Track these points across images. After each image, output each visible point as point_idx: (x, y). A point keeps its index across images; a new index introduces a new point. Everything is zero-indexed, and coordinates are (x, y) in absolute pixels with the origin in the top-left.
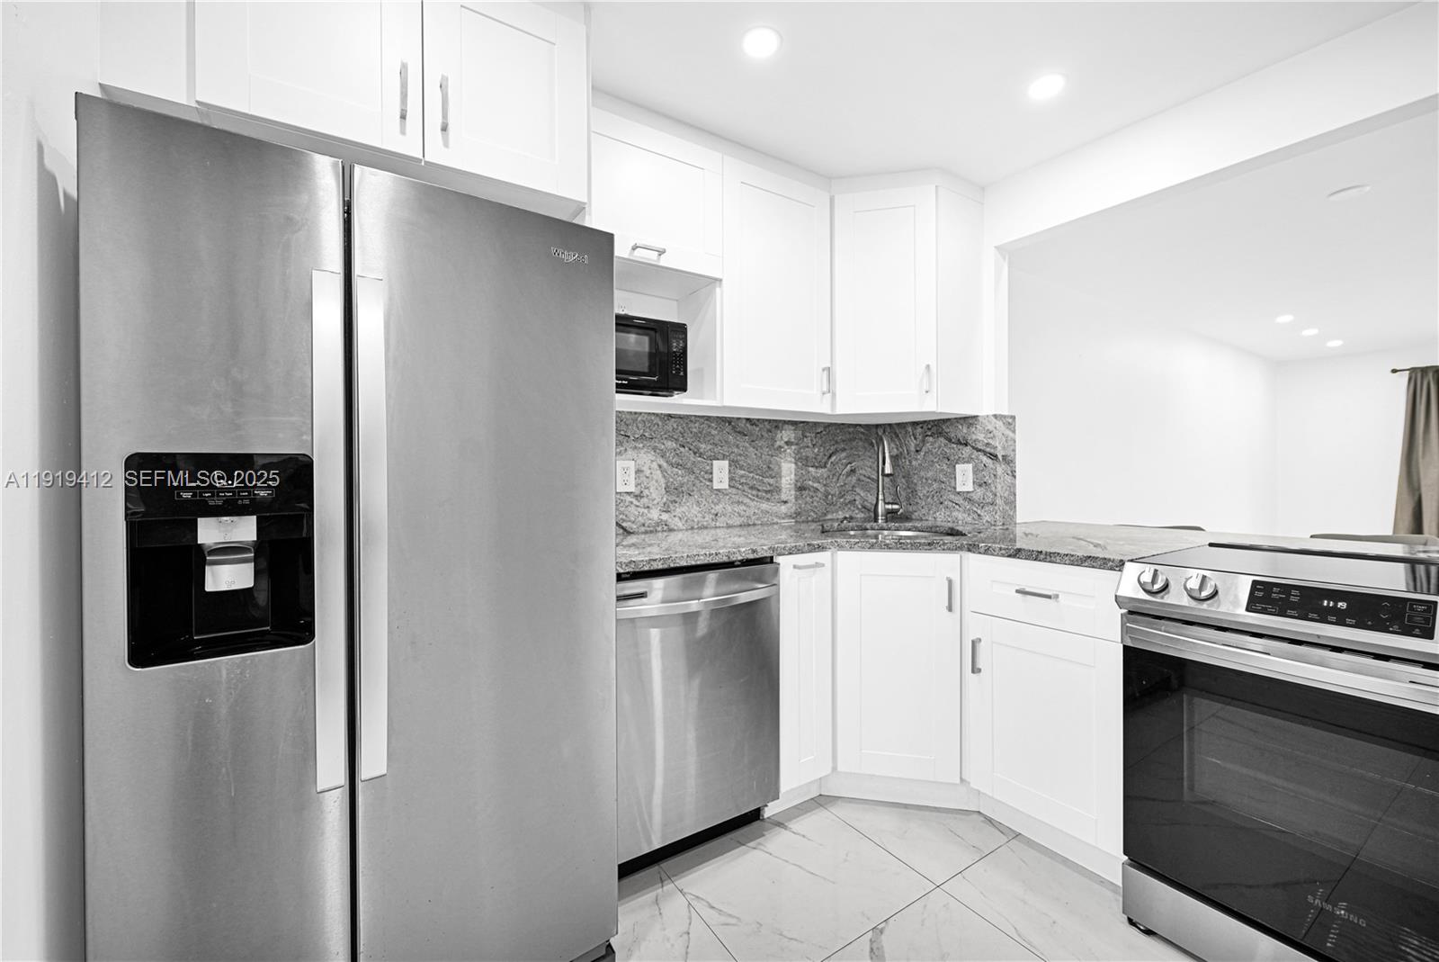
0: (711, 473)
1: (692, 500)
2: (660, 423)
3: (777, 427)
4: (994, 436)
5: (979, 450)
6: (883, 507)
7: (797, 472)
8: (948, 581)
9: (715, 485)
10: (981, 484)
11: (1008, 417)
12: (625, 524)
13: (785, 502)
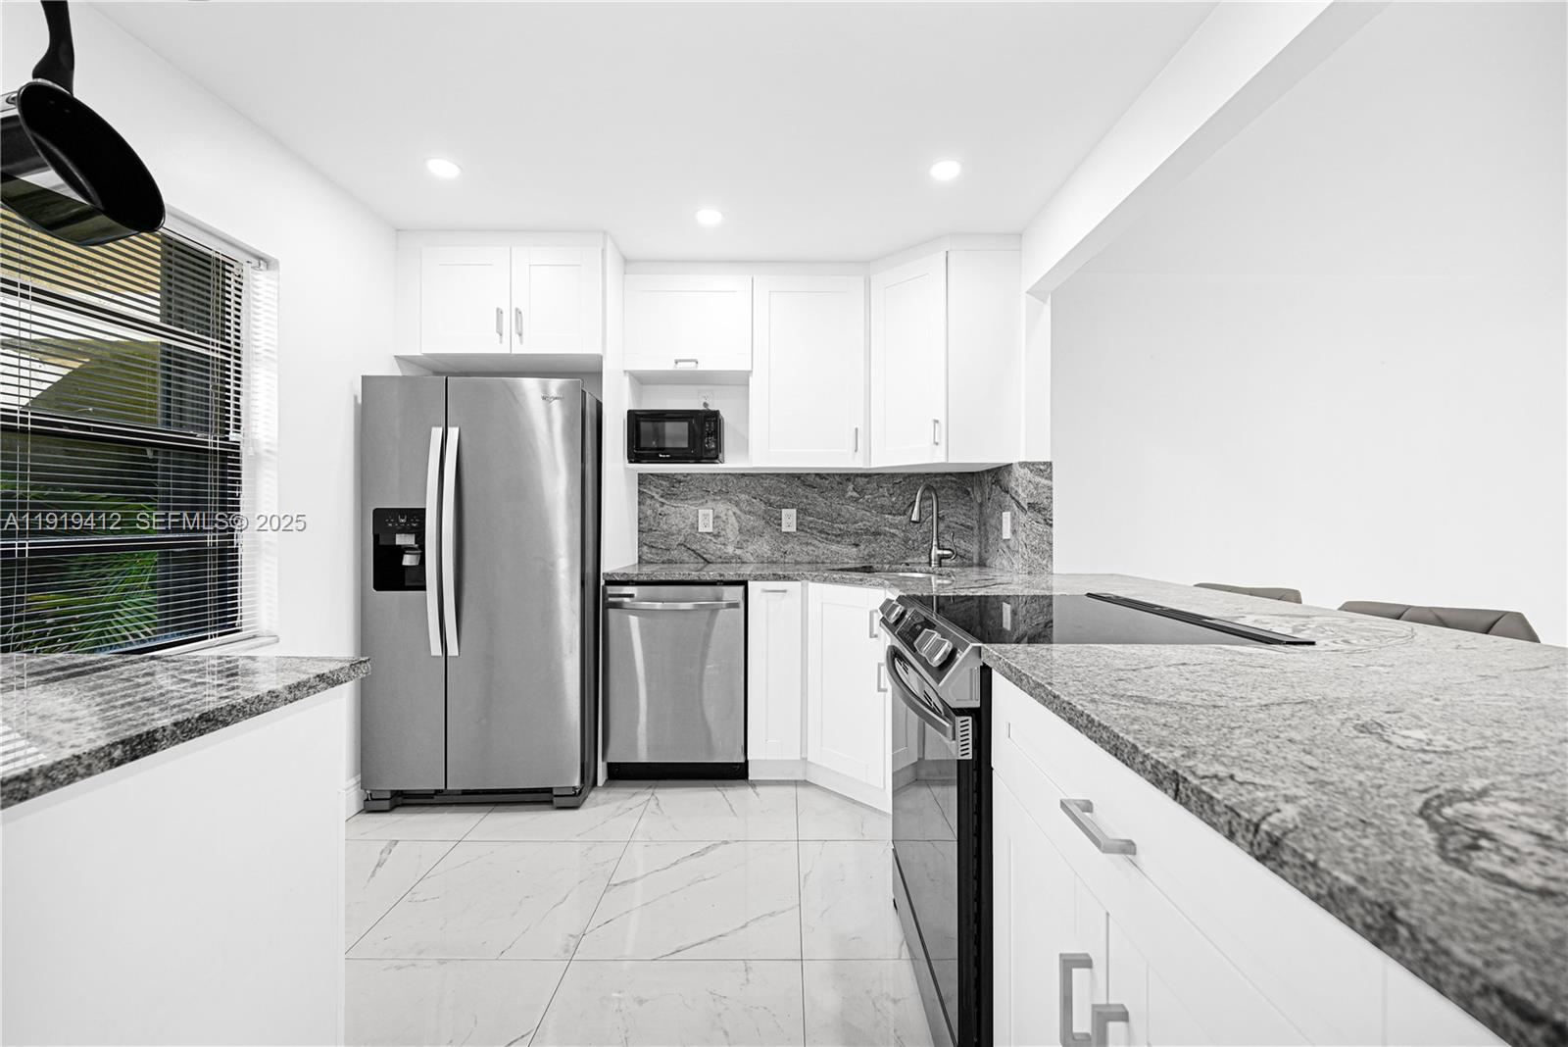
0: (781, 519)
1: (762, 540)
2: (735, 481)
3: (848, 480)
4: (1022, 485)
5: (1013, 498)
6: (935, 552)
7: (871, 519)
8: (871, 612)
9: (784, 529)
10: (1014, 532)
11: (1040, 463)
12: (705, 556)
13: (857, 545)
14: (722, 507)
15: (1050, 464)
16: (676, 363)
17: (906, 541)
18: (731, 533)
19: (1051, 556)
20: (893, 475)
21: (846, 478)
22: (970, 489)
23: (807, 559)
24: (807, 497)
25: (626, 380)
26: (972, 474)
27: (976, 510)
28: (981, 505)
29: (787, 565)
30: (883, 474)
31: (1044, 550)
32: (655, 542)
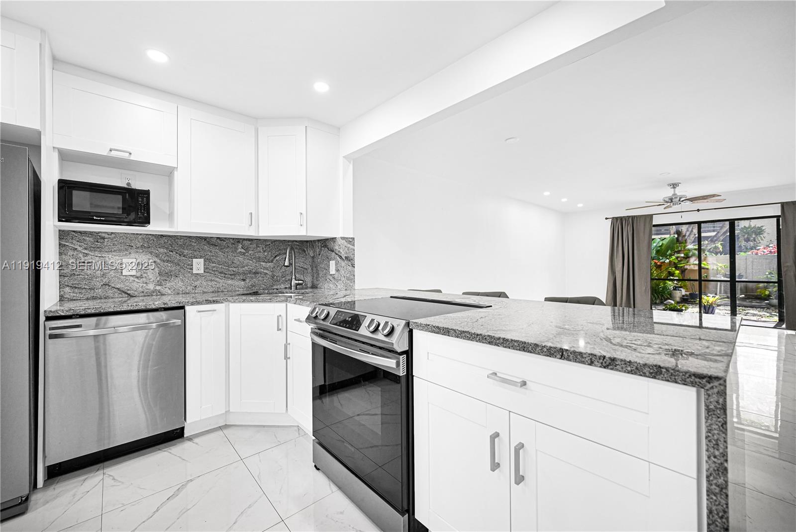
0: (192, 265)
1: (177, 280)
2: (155, 239)
3: (239, 242)
4: (341, 247)
5: (337, 254)
6: (294, 282)
7: (252, 265)
8: (278, 317)
9: (195, 271)
10: (337, 270)
11: (349, 238)
12: (129, 292)
13: (244, 280)
14: (145, 258)
15: (353, 239)
16: (111, 150)
17: (273, 276)
18: (152, 275)
19: (354, 281)
20: (265, 240)
21: (237, 240)
22: (305, 249)
23: (211, 289)
24: (211, 252)
25: (56, 155)
26: (307, 241)
27: (310, 260)
28: (313, 257)
29: (197, 295)
30: (260, 240)
31: (351, 278)
32: (78, 284)
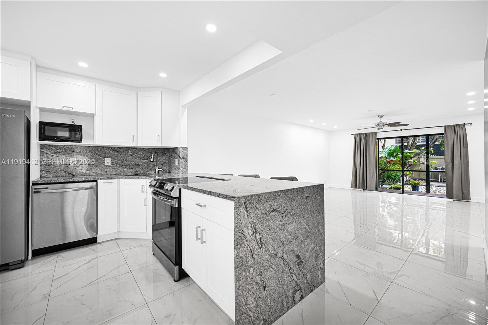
0: (105, 161)
1: (97, 168)
2: (86, 148)
3: (129, 149)
4: (181, 153)
5: (178, 156)
6: (157, 170)
7: (137, 161)
8: (142, 186)
9: (106, 164)
10: (179, 164)
11: (185, 147)
12: (73, 174)
13: (132, 169)
14: (80, 157)
15: (187, 148)
16: (63, 107)
17: (148, 167)
18: (85, 166)
19: (187, 169)
20: (144, 148)
21: (128, 149)
22: (166, 153)
23: (115, 173)
24: (114, 154)
25: (38, 110)
26: (167, 149)
27: (168, 158)
28: (169, 157)
29: (107, 176)
30: (141, 148)
31: (186, 168)
32: (49, 170)
